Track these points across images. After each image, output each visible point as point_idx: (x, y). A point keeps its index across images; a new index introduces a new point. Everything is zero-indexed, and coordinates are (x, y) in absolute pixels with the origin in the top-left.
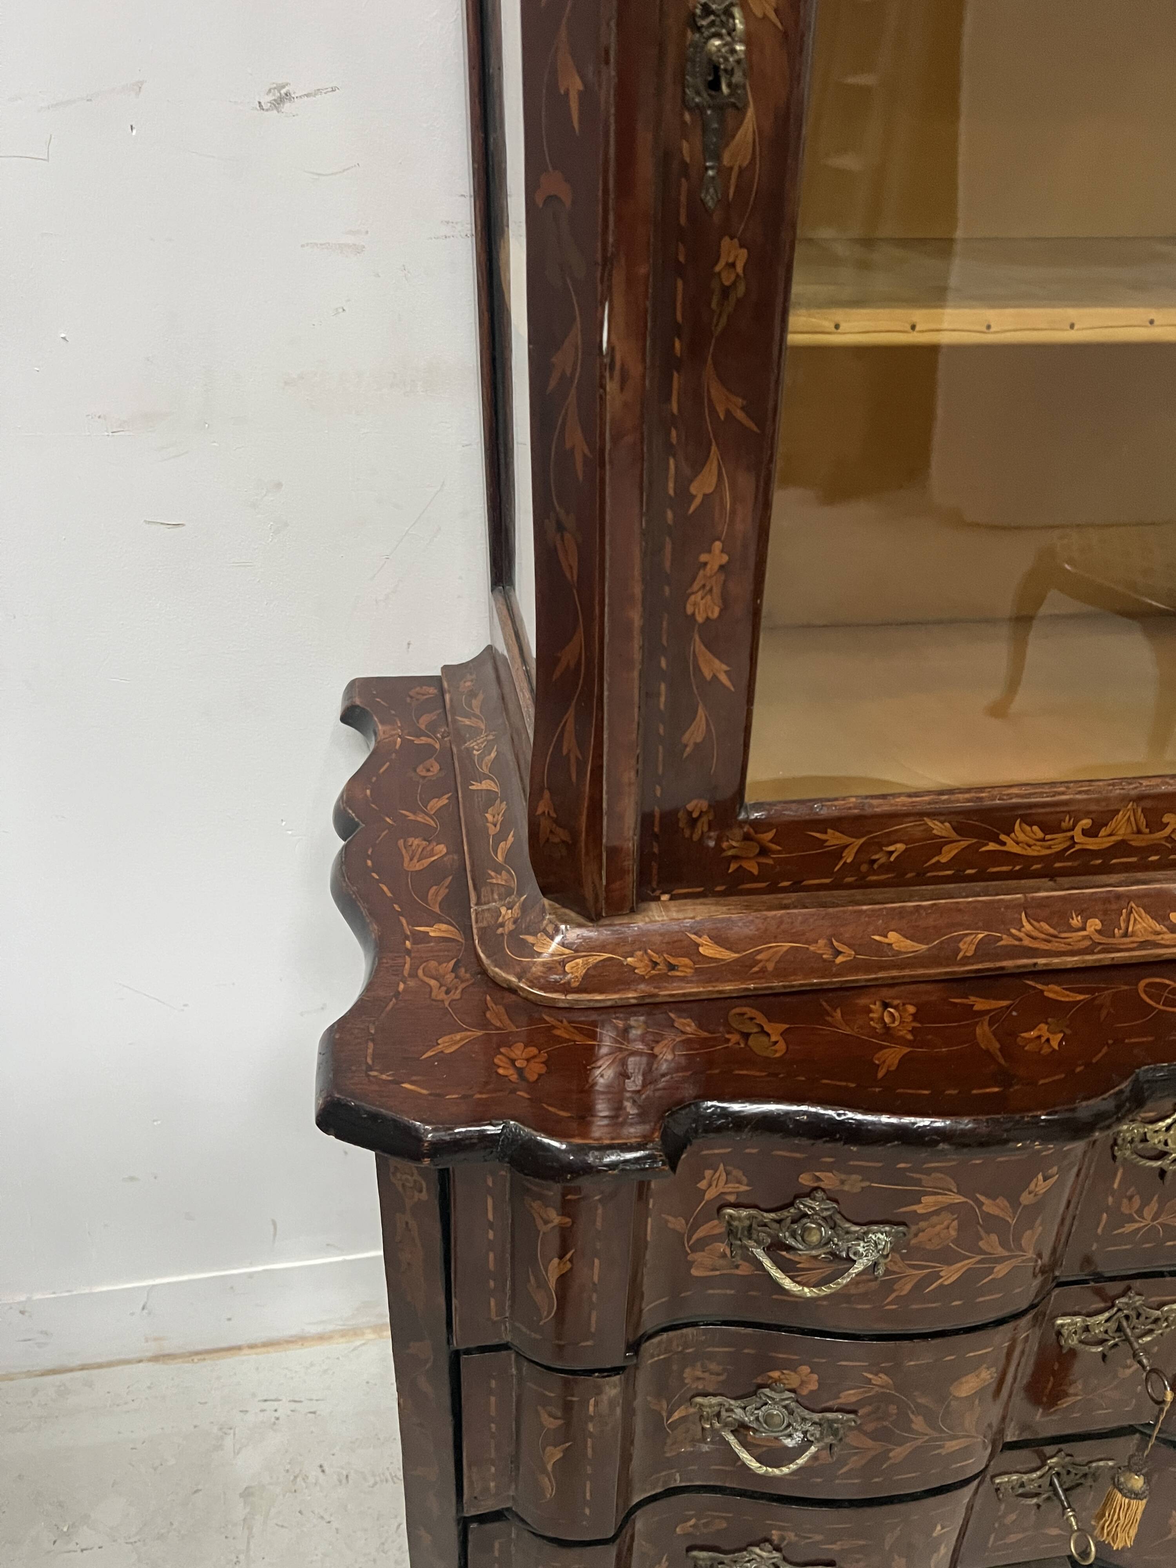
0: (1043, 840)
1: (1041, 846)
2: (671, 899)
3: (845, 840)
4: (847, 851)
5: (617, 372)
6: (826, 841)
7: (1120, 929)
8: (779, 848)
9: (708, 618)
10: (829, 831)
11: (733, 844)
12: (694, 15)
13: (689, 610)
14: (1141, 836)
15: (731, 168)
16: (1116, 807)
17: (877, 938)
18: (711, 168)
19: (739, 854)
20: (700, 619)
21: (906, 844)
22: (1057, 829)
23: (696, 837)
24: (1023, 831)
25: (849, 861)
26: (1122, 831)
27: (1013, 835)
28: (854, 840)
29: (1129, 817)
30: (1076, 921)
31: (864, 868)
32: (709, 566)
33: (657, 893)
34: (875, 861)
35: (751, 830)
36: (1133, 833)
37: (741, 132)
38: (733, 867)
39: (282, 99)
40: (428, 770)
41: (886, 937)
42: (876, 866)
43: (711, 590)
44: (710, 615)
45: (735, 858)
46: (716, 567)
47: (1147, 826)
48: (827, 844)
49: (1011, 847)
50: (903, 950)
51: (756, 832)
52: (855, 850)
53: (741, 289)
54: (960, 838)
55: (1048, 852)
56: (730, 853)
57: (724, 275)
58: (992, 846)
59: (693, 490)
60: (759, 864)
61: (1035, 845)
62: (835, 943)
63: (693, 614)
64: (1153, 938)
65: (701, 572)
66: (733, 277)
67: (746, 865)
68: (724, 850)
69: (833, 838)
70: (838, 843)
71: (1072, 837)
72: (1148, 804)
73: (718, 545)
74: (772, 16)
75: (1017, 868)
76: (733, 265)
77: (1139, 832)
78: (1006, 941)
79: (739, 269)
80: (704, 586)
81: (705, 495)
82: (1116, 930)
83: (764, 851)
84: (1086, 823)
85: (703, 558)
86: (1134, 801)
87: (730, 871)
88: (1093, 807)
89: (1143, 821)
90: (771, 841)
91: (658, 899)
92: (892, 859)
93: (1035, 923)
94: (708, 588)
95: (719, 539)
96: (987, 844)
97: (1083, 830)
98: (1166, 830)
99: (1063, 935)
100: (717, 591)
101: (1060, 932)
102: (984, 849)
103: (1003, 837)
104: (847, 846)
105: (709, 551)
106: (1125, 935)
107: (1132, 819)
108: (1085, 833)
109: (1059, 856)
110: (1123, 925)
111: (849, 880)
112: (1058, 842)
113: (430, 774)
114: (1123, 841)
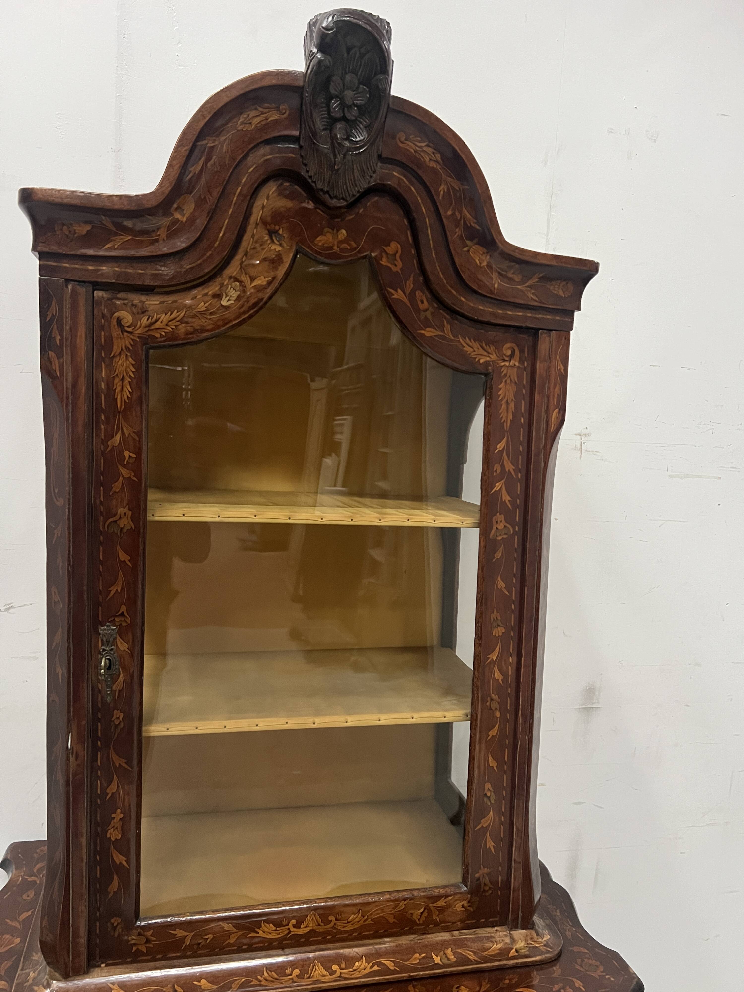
0: (276, 930)
1: (275, 933)
2: (106, 966)
3: (185, 934)
4: (186, 939)
5: (74, 755)
6: (177, 934)
7: (307, 974)
8: (155, 939)
9: (116, 839)
10: (177, 930)
11: (133, 938)
12: (100, 651)
13: (108, 836)
14: (321, 927)
15: (116, 691)
16: (306, 914)
17: (195, 983)
18: (109, 691)
19: (137, 942)
20: (113, 840)
21: (213, 935)
22: (281, 925)
23: (116, 935)
24: (265, 926)
25: (188, 944)
26: (311, 925)
27: (261, 928)
28: (188, 934)
29: (313, 918)
30: (288, 972)
31: (195, 947)
32: (115, 818)
33: (100, 963)
34: (199, 944)
35: (142, 931)
36: (316, 926)
37: (119, 680)
38: (134, 949)
39: (9, 608)
40: (28, 896)
41: (199, 982)
42: (200, 946)
43: (117, 828)
44: (117, 838)
45: (135, 944)
46: (119, 819)
47: (322, 922)
48: (176, 936)
49: (261, 934)
50: (206, 989)
51: (144, 932)
52: (190, 939)
53: (122, 725)
54: (237, 931)
55: (280, 936)
56: (133, 942)
57: (115, 721)
58: (253, 935)
59: (108, 791)
60: (146, 947)
61: (272, 933)
62: (176, 986)
63: (110, 837)
64: (320, 978)
65: (112, 822)
66: (119, 721)
67: (140, 947)
68: (130, 941)
69: (180, 933)
70: (182, 935)
71: (289, 929)
72: (321, 912)
73: (119, 811)
74: (127, 650)
75: (266, 944)
76: (119, 718)
77: (319, 925)
78: (255, 982)
79: (121, 718)
80: (114, 827)
81: (112, 793)
82: (306, 975)
83: (148, 941)
84: (294, 921)
85: (113, 816)
86: (313, 910)
87: (133, 951)
88: (295, 914)
89: (319, 920)
90: (151, 935)
91: (99, 966)
92: (208, 942)
93: (269, 972)
94: (115, 828)
95: (119, 809)
96: (250, 934)
97: (293, 925)
98: (331, 924)
99: (281, 978)
100: (120, 829)
101: (279, 977)
102: (250, 936)
103: (257, 930)
104: (187, 936)
105: (115, 813)
106: (309, 977)
107: (314, 918)
108: (294, 926)
109: (285, 938)
110: (309, 972)
111: (189, 953)
112: (282, 932)
113: (29, 898)
114: (313, 930)
